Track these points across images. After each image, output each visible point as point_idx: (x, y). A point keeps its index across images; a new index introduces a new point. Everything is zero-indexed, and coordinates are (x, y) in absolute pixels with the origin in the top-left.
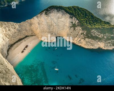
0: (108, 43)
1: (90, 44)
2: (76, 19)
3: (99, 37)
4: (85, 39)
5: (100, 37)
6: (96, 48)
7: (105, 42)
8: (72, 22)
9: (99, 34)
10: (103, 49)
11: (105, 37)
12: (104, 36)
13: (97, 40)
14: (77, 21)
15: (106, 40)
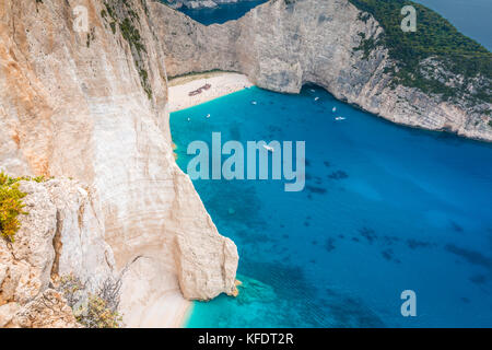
0: (482, 113)
1: (410, 108)
2: (376, 23)
3: (447, 84)
4: (393, 88)
5: (450, 84)
6: (433, 127)
7: (468, 106)
8: (363, 35)
9: (449, 73)
10: (459, 133)
11: (471, 88)
12: (466, 82)
13: (438, 97)
14: (380, 30)
15: (473, 100)
